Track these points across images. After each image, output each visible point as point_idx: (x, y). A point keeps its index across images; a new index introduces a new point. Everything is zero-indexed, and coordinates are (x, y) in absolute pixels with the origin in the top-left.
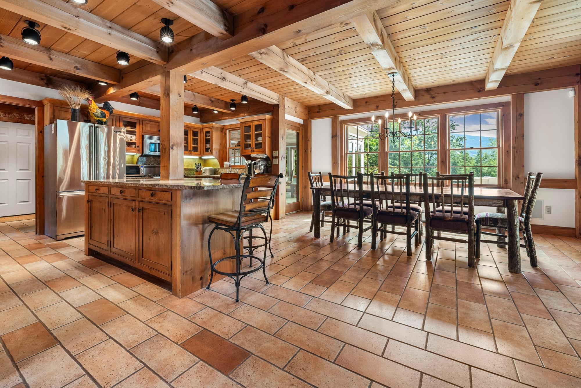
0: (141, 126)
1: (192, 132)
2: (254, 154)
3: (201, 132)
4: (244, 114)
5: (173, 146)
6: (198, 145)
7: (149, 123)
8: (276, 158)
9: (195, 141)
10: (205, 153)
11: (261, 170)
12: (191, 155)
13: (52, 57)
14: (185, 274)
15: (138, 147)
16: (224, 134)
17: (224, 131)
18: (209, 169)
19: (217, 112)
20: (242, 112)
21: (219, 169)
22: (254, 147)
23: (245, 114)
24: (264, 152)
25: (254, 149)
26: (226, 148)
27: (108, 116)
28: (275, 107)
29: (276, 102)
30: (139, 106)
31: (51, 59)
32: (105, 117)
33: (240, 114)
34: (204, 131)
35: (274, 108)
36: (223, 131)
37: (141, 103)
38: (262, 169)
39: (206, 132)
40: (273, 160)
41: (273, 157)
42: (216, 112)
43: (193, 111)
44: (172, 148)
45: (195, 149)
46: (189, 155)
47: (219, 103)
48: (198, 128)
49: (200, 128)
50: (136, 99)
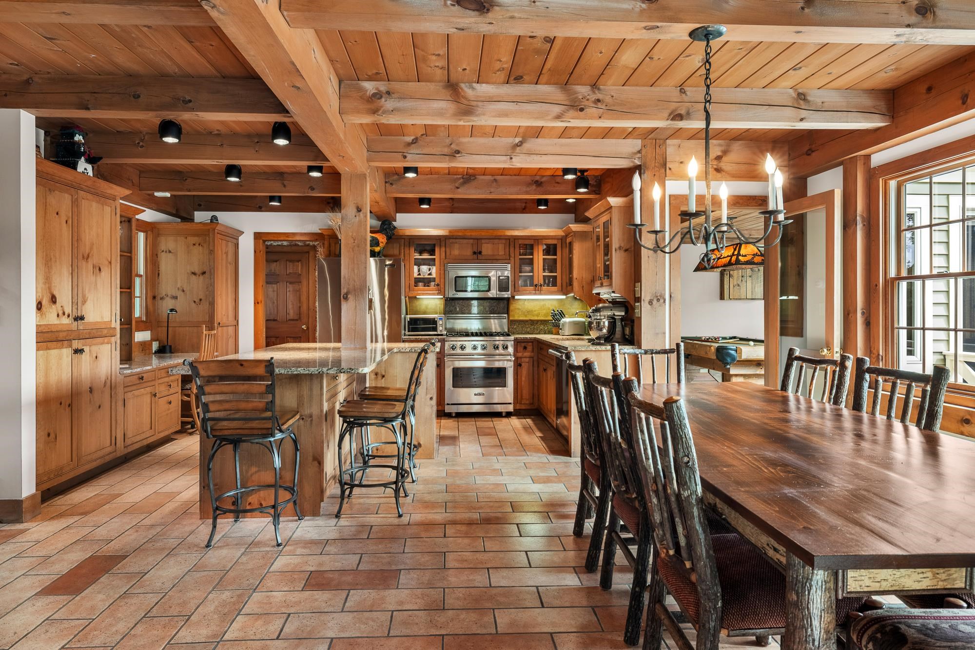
0: (443, 249)
1: (541, 247)
6: (557, 272)
7: (456, 243)
8: (637, 300)
10: (569, 288)
12: (540, 294)
13: (286, 183)
18: (570, 322)
19: (575, 200)
22: (602, 274)
25: (603, 281)
27: (382, 243)
29: (626, 163)
30: (451, 213)
31: (285, 186)
32: (377, 244)
34: (568, 241)
40: (635, 306)
42: (571, 201)
43: (538, 206)
44: (346, 298)
45: (551, 282)
46: (535, 294)
47: (558, 183)
48: (557, 237)
49: (560, 237)
50: (428, 206)
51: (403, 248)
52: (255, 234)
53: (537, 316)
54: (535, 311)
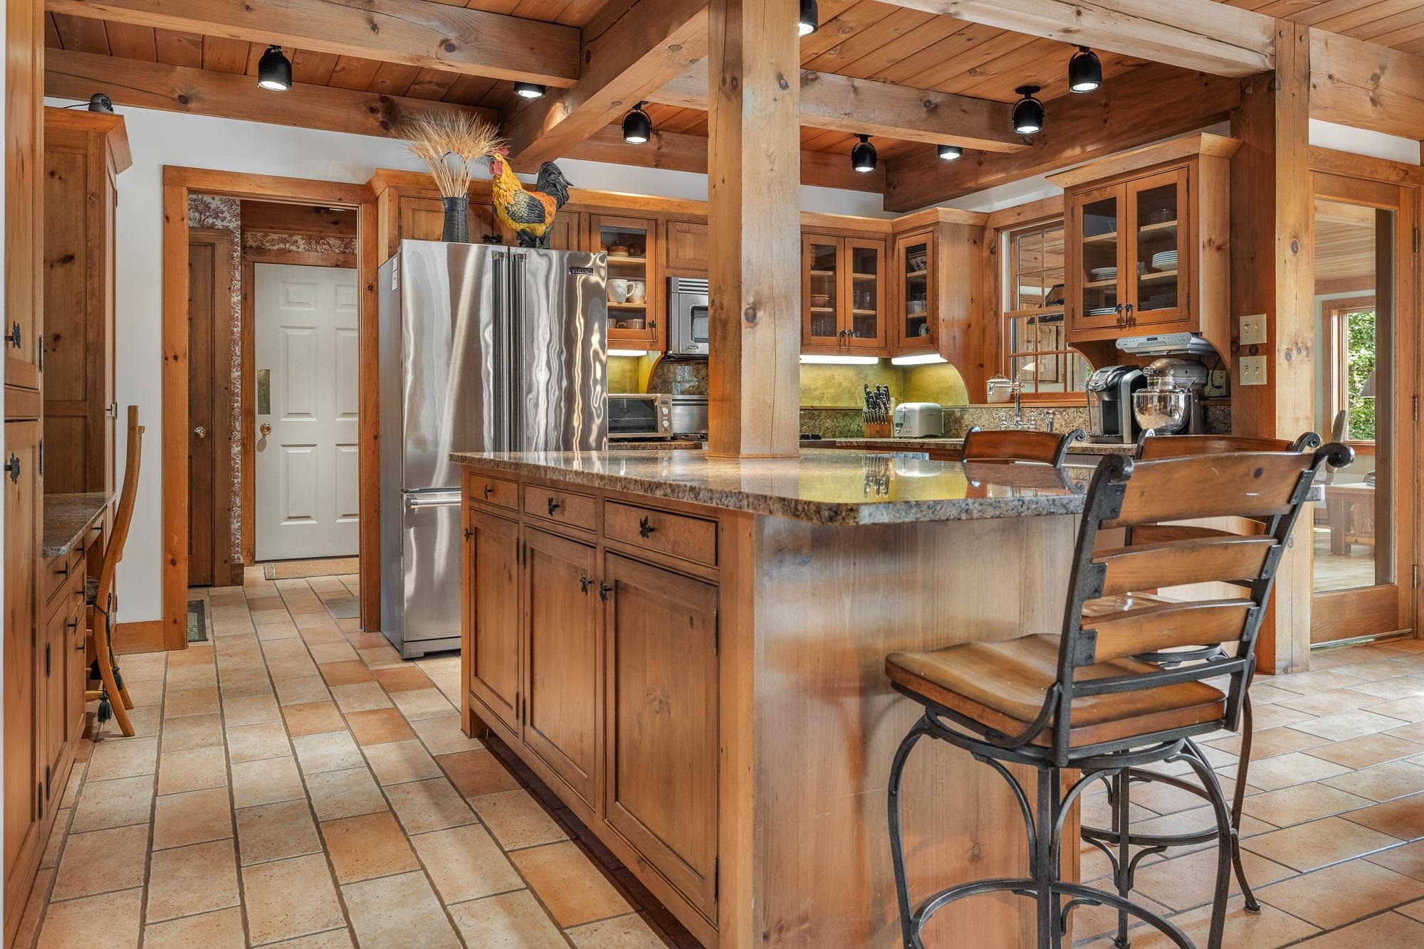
0: (662, 243)
1: (849, 255)
2: (1138, 335)
3: (889, 252)
4: (1083, 147)
5: (754, 308)
6: (874, 309)
7: (689, 232)
8: (1254, 350)
9: (864, 292)
10: (905, 341)
11: (1170, 414)
12: (848, 352)
13: (377, 18)
14: (773, 937)
15: (653, 325)
16: (986, 253)
17: (986, 241)
18: (922, 411)
19: (958, 155)
20: (1071, 142)
21: (963, 409)
22: (1133, 300)
23: (1090, 148)
24: (1189, 322)
25: (1136, 314)
26: (997, 313)
27: (550, 215)
28: (1250, 91)
29: (1255, 62)
30: (657, 166)
31: (374, 27)
32: (541, 218)
33: (1062, 151)
34: (902, 244)
35: (1243, 92)
36: (982, 238)
37: (663, 155)
38: (1177, 407)
39: (911, 251)
40: (1236, 364)
41: (1237, 349)
42: (951, 156)
43: (855, 164)
44: (752, 319)
45: (865, 326)
46: (840, 353)
47: (964, 111)
48: (877, 236)
49: (883, 236)
50: (643, 140)
51: (575, 233)
52: (165, 169)
53: (820, 398)
54: (816, 390)
